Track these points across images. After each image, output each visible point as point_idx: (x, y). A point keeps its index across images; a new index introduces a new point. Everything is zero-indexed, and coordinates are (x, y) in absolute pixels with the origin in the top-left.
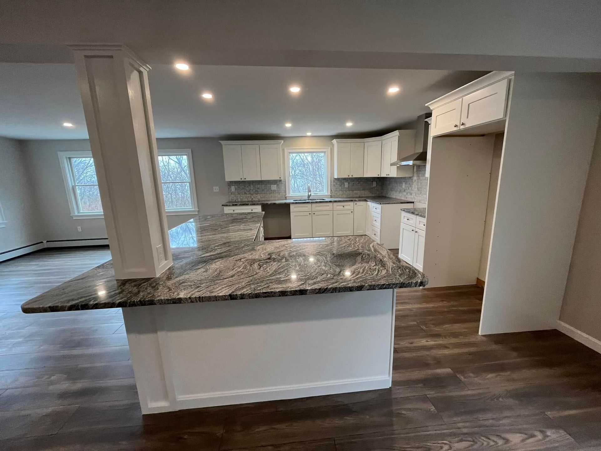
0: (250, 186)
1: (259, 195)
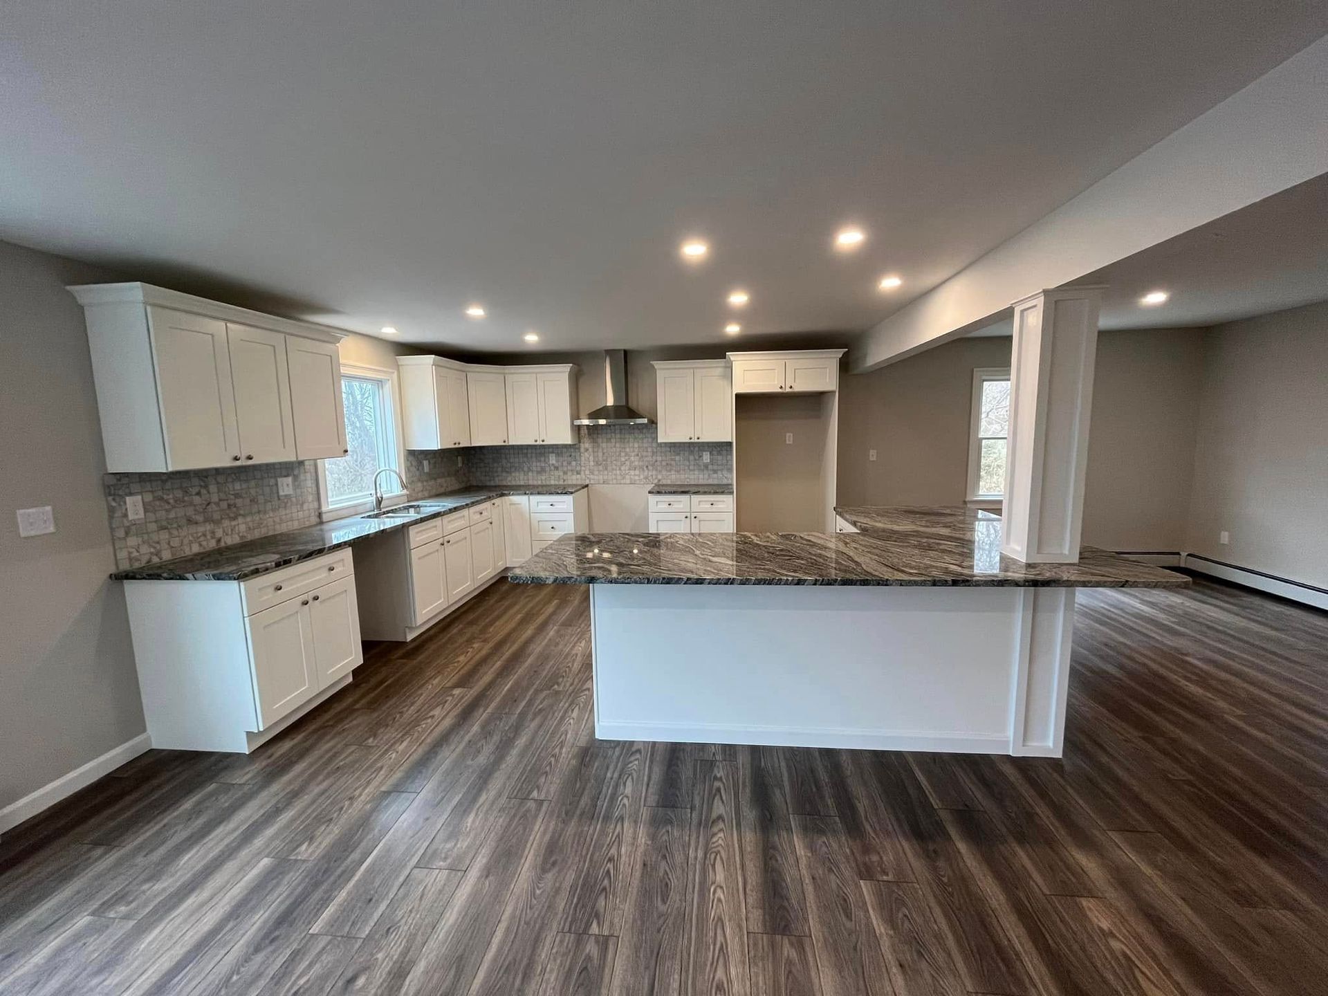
0: (206, 487)
1: (240, 520)
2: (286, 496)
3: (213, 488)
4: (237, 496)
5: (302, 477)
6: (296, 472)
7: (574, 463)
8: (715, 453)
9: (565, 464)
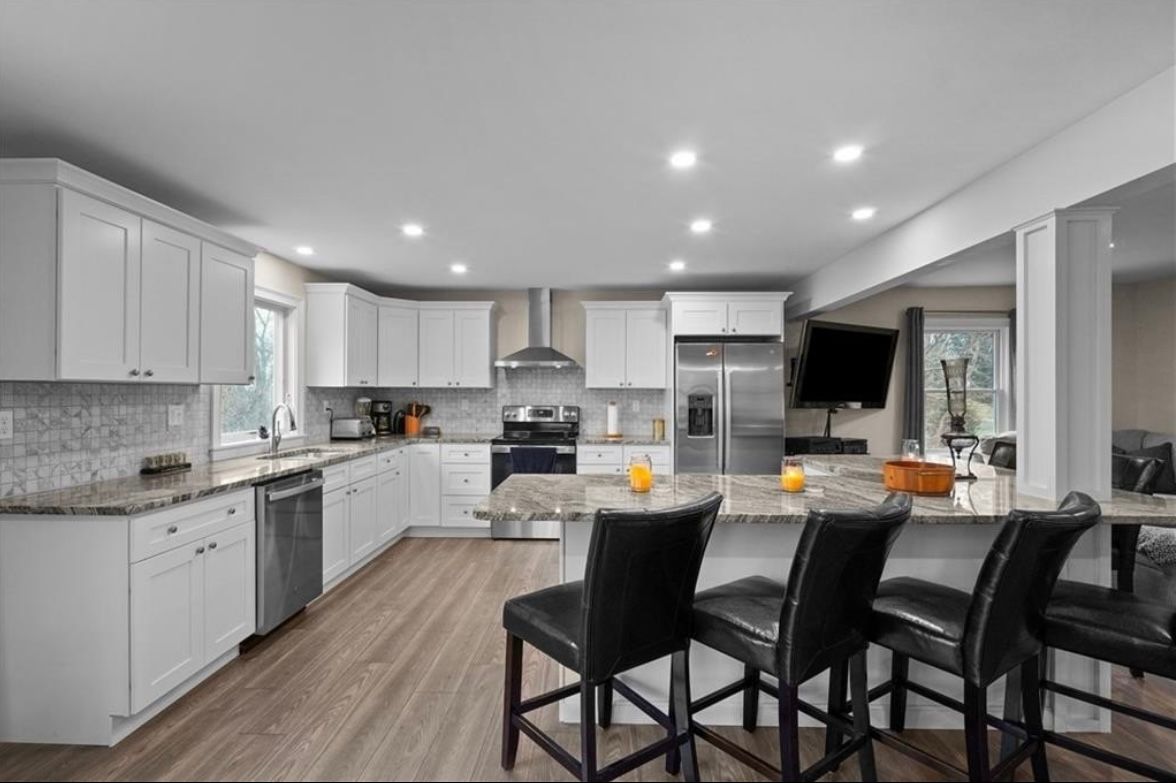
2: (175, 426)
3: (96, 411)
4: (121, 422)
5: (195, 406)
6: (189, 400)
7: (489, 410)
8: (645, 400)
9: (479, 410)
